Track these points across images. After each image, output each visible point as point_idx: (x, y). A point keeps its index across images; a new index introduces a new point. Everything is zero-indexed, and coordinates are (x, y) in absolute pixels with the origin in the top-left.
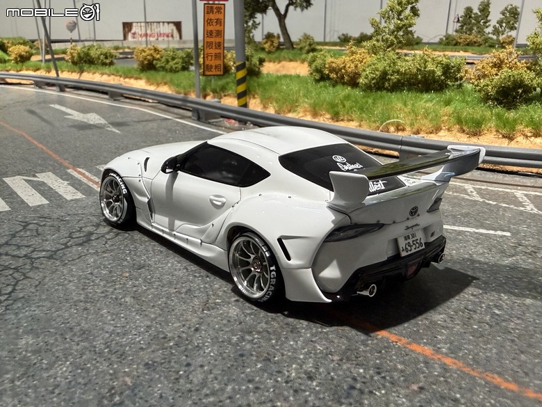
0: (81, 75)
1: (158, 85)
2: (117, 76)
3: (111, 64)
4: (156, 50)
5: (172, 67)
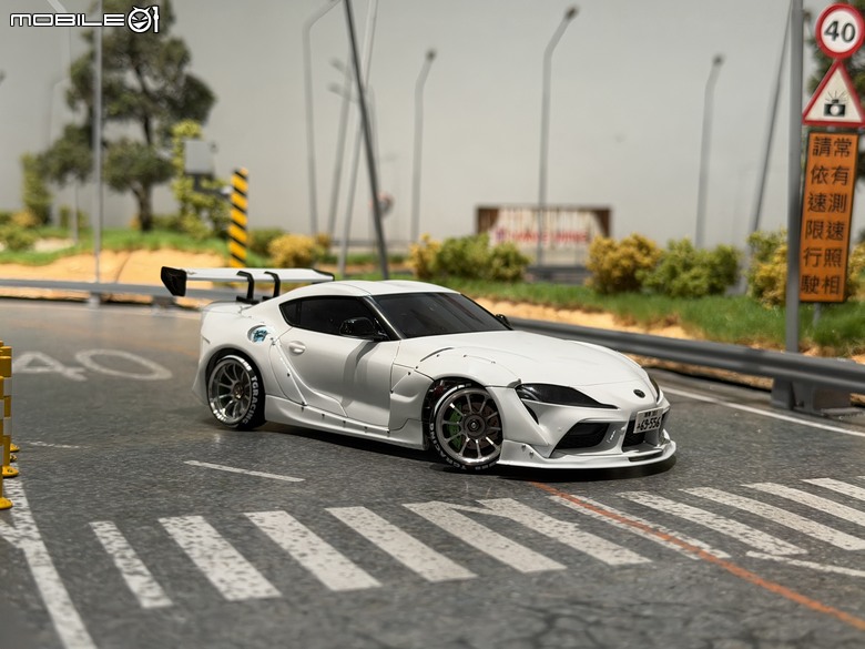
1: (649, 325)
2: (535, 304)
3: (516, 278)
4: (642, 246)
5: (685, 285)
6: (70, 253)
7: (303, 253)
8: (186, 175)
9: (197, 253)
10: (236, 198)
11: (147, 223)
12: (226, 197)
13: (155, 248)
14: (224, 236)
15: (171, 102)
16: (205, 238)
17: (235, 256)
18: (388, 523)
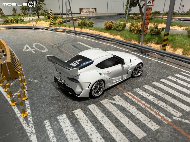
0: (81, 29)
1: (114, 35)
3: (92, 26)
5: (119, 29)
7: (61, 21)
13: (40, 21)
16: (47, 19)
17: (52, 22)
18: (101, 112)
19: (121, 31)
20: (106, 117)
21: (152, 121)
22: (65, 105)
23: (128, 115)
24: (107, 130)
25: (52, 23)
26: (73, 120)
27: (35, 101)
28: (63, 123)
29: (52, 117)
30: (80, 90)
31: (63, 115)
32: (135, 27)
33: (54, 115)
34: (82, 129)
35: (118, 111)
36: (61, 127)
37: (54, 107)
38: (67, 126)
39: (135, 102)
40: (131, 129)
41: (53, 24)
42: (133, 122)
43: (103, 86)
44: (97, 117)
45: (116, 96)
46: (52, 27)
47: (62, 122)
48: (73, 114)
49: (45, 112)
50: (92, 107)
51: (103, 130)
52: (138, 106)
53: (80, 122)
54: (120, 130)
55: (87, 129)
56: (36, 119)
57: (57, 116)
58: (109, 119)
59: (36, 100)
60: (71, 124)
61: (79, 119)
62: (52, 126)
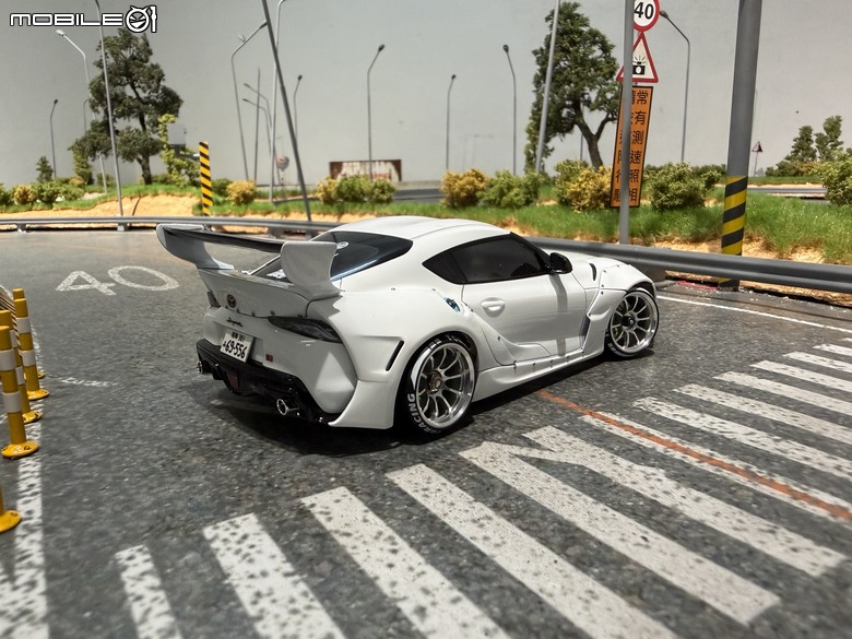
4: (477, 175)
5: (512, 200)
6: (104, 200)
7: (247, 191)
8: (169, 148)
9: (181, 196)
10: (202, 159)
11: (149, 180)
12: (197, 159)
13: (156, 194)
14: (196, 184)
15: (154, 103)
16: (185, 186)
17: (205, 196)
18: (472, 499)
19: (519, 207)
20: (503, 521)
21: (783, 530)
22: (253, 474)
23: (631, 508)
24: (520, 583)
25: (205, 201)
26: (300, 539)
27: (80, 460)
28: (239, 557)
29: (169, 529)
30: (343, 384)
31: (238, 520)
32: (582, 182)
33: (187, 521)
34: (363, 583)
35: (565, 489)
36: (226, 576)
37: (187, 483)
38: (264, 574)
39: (653, 449)
40: (671, 574)
41: (210, 203)
42: (672, 536)
43: (465, 373)
44: (446, 520)
45: (540, 431)
46: (206, 215)
47: (230, 554)
48: (304, 513)
49: (129, 509)
50: (416, 480)
51: (495, 584)
52: (677, 466)
53: (344, 547)
54: (601, 579)
55: (393, 584)
56: (70, 543)
57: (205, 525)
58: (520, 527)
59: (85, 459)
60: (289, 560)
61: (336, 536)
62: (163, 577)
